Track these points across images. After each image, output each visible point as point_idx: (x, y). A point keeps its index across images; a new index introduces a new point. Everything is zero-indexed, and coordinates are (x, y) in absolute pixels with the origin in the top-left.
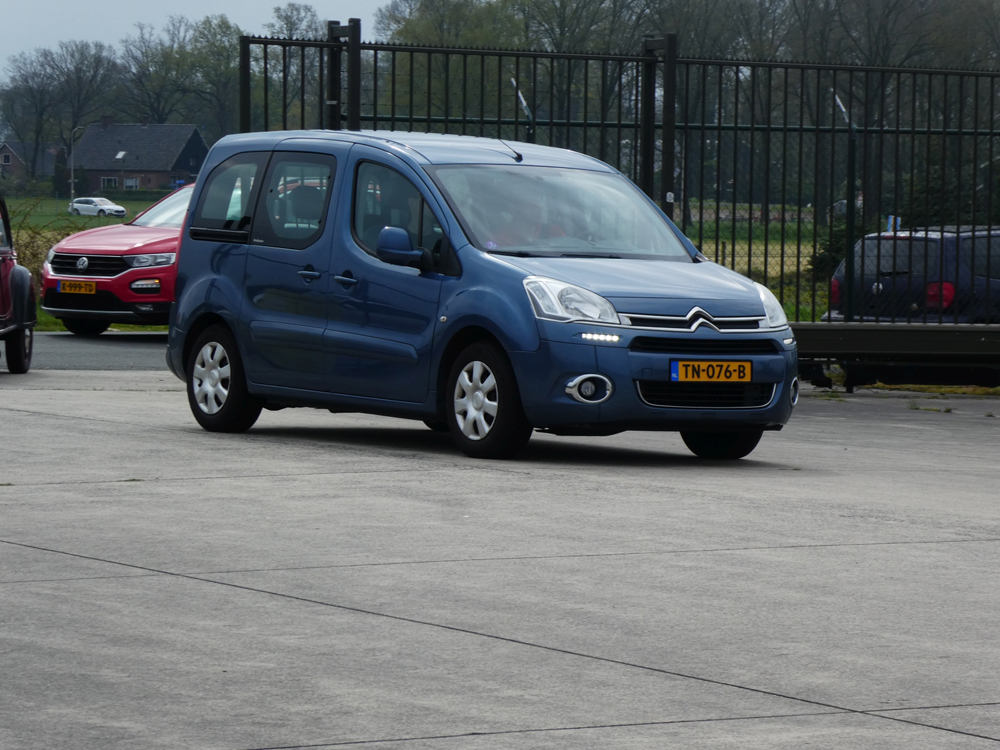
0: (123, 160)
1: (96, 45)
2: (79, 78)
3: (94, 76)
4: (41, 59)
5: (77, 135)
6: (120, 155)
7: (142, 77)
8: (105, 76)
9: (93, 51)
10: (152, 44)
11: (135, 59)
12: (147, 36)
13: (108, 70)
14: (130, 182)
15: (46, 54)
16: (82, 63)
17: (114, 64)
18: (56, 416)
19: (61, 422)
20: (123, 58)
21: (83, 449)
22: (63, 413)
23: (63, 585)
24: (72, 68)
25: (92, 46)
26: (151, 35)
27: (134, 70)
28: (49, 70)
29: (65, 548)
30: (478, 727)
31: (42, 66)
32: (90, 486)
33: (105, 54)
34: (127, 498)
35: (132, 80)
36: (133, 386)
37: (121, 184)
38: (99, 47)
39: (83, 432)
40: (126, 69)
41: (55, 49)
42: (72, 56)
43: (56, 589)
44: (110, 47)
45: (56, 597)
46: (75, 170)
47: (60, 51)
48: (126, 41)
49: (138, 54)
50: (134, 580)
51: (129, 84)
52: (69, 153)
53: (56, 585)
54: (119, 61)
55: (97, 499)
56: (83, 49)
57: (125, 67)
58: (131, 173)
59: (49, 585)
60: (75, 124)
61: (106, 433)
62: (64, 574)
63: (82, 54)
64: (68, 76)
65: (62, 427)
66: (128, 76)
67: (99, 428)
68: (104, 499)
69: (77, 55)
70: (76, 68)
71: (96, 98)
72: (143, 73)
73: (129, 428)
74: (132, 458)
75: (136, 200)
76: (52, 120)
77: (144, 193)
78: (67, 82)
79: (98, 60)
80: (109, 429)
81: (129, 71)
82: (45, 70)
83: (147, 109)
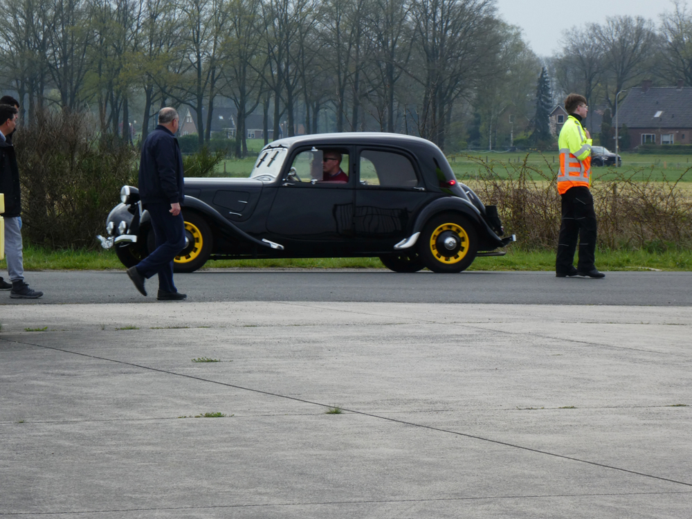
0: (660, 118)
1: (638, 20)
2: (623, 48)
3: (636, 46)
4: (591, 32)
5: (620, 98)
6: (658, 114)
7: (677, 46)
8: (644, 46)
9: (635, 24)
10: (686, 18)
11: (671, 30)
12: (681, 11)
13: (648, 40)
14: (666, 138)
15: (595, 28)
16: (626, 35)
17: (653, 35)
18: (611, 347)
19: (615, 352)
20: (660, 29)
21: (634, 376)
22: (616, 344)
23: (623, 499)
24: (616, 39)
25: (634, 19)
26: (685, 10)
27: (670, 40)
28: (597, 41)
29: (624, 465)
31: (591, 38)
32: (643, 410)
33: (645, 26)
34: (675, 422)
35: (668, 49)
36: (675, 320)
37: (659, 139)
38: (641, 20)
39: (634, 361)
40: (663, 39)
41: (603, 23)
42: (617, 29)
43: (617, 502)
44: (650, 20)
45: (617, 509)
46: (619, 128)
47: (606, 25)
48: (664, 15)
49: (674, 26)
50: (684, 495)
51: (666, 52)
52: (614, 114)
53: (616, 498)
54: (657, 33)
55: (648, 422)
56: (626, 23)
57: (661, 37)
58: (667, 129)
59: (611, 499)
60: (619, 88)
61: (653, 362)
62: (624, 489)
63: (625, 27)
64: (614, 46)
65: (615, 356)
66: (665, 45)
67: (648, 358)
68: (655, 422)
69: (621, 28)
70: (620, 39)
71: (637, 65)
72: (678, 42)
73: (673, 358)
74: (677, 386)
75: (672, 153)
76: (599, 85)
77: (678, 147)
78: (612, 51)
79: (639, 32)
80: (656, 359)
81: (666, 41)
82: (594, 41)
83: (681, 74)
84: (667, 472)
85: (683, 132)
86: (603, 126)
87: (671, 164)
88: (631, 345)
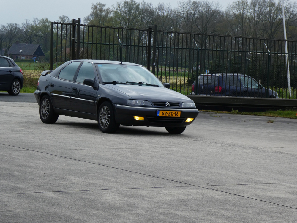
0: (21, 52)
1: (15, 24)
2: (11, 32)
3: (15, 32)
4: (2, 27)
5: (10, 46)
6: (21, 51)
7: (26, 32)
8: (17, 32)
9: (15, 26)
10: (29, 24)
11: (25, 28)
12: (28, 22)
13: (18, 30)
14: (23, 58)
15: (3, 26)
16: (12, 28)
17: (20, 29)
18: (4, 113)
19: (5, 114)
20: (22, 27)
21: (10, 120)
22: (6, 112)
23: (5, 152)
24: (9, 30)
25: (14, 24)
26: (29, 22)
27: (24, 31)
28: (4, 30)
29: (6, 143)
30: (105, 188)
31: (2, 29)
32: (12, 129)
33: (17, 26)
34: (21, 132)
35: (24, 33)
36: (23, 106)
37: (21, 58)
38: (16, 25)
39: (11, 116)
40: (23, 30)
41: (5, 25)
42: (10, 27)
43: (3, 153)
44: (19, 25)
45: (3, 155)
46: (9, 54)
47: (7, 26)
48: (23, 23)
49: (26, 27)
50: (23, 151)
51: (23, 34)
52: (8, 50)
53: (3, 152)
54: (21, 28)
55: (14, 132)
56: (12, 25)
57: (22, 30)
58: (23, 55)
59: (1, 152)
60: (10, 43)
61: (16, 117)
62: (5, 150)
63: (12, 26)
64: (8, 31)
65: (5, 115)
66: (23, 32)
67: (14, 115)
68: (15, 132)
69: (11, 27)
70: (10, 30)
71: (15, 37)
72: (27, 31)
73: (22, 116)
74: (23, 123)
75: (24, 62)
76: (4, 42)
77: (26, 60)
78: (8, 33)
79: (16, 28)
80: (17, 116)
81: (23, 31)
82: (3, 30)
83: (28, 40)
84: (18, 145)
85: (28, 56)
86: (5, 53)
87: (24, 65)
88: (10, 112)
